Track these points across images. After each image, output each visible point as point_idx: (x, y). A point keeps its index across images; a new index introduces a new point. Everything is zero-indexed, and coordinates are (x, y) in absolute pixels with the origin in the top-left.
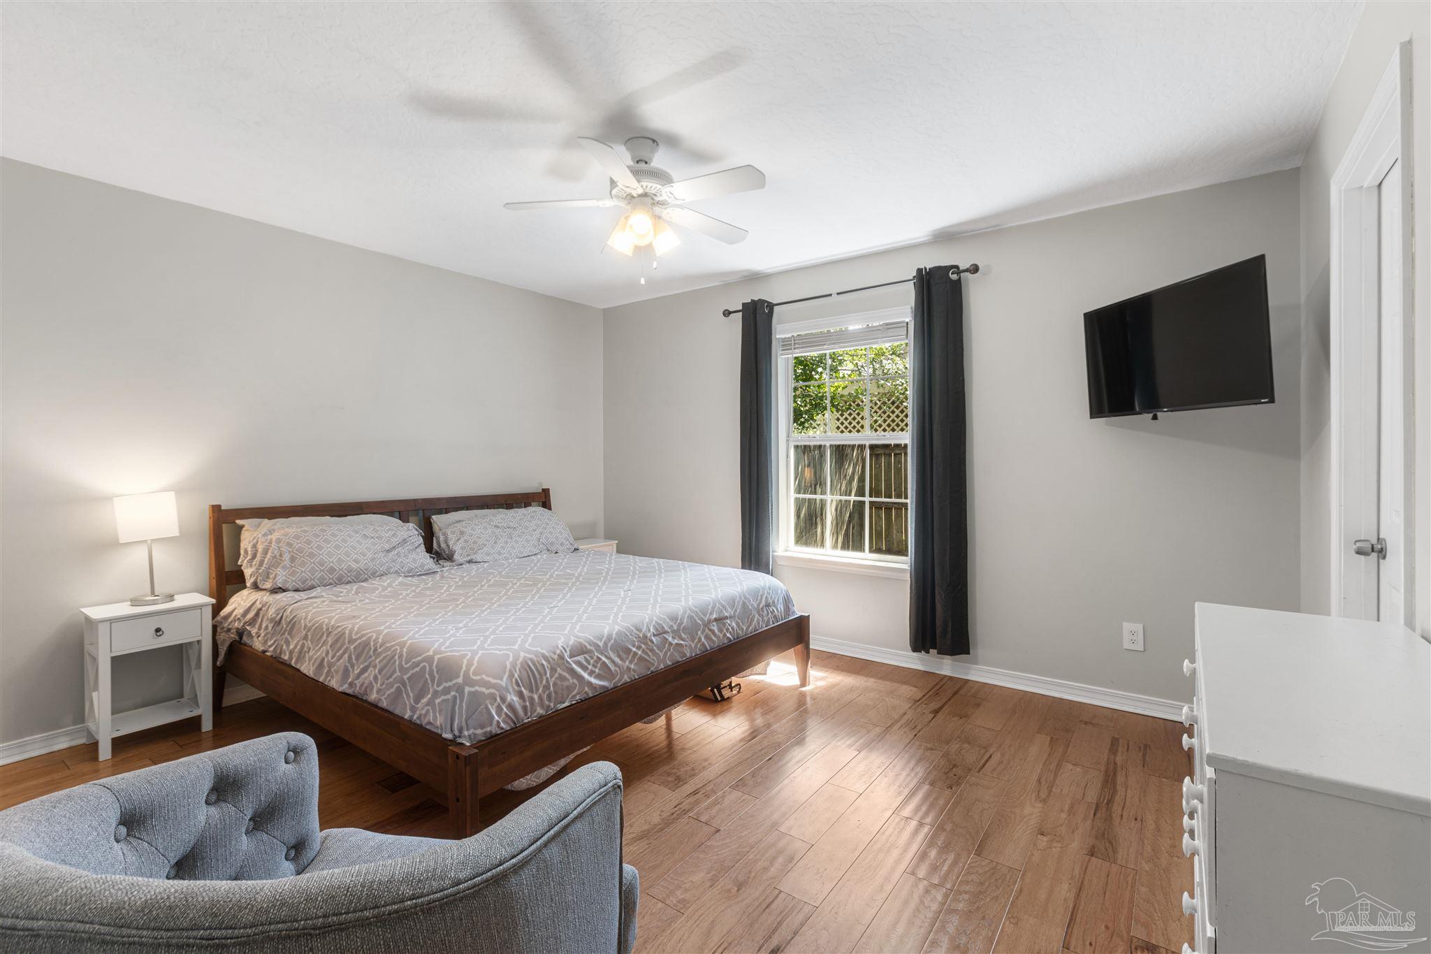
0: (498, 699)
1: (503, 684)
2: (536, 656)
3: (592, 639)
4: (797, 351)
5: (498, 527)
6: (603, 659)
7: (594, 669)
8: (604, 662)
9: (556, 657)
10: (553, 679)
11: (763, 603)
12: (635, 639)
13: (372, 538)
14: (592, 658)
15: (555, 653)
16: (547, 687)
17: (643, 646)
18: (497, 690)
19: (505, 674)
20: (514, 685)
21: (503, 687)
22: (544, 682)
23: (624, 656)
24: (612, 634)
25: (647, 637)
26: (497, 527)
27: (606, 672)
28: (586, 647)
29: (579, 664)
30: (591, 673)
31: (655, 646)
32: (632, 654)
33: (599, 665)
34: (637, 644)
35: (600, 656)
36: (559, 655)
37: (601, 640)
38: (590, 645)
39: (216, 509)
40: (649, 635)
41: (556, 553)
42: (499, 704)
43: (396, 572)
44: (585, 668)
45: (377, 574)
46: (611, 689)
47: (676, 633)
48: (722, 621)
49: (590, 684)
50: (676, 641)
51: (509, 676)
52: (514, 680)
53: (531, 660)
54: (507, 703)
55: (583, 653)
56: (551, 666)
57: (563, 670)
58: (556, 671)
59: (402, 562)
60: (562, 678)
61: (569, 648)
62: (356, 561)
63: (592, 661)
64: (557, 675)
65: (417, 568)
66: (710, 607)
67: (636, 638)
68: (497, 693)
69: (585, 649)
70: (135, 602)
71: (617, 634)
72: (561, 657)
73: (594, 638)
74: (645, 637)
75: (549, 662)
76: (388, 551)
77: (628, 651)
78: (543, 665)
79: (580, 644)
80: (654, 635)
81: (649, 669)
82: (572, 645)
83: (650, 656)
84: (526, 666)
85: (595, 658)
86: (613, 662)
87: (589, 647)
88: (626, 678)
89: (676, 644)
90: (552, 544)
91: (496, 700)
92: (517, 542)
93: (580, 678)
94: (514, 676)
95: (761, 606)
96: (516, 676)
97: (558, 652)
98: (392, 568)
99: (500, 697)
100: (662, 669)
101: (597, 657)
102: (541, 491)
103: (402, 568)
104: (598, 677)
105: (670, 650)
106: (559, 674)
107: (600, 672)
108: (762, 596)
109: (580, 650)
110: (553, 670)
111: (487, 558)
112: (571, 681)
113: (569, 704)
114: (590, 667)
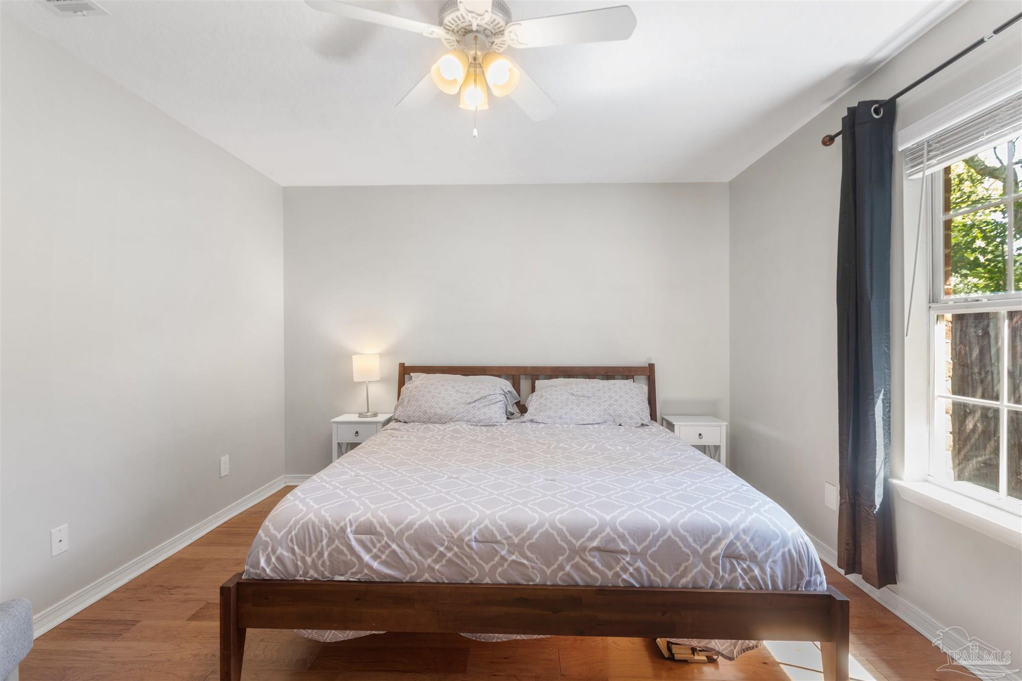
0: (270, 549)
1: (279, 536)
2: (319, 521)
3: (387, 521)
4: (934, 161)
5: (574, 395)
6: (394, 546)
7: (379, 554)
8: (394, 552)
9: (337, 528)
10: (330, 549)
11: (720, 550)
12: (445, 538)
13: (462, 393)
14: (380, 542)
15: (338, 524)
16: (321, 554)
17: (455, 549)
18: (271, 541)
19: (285, 528)
20: (288, 541)
21: (277, 538)
22: (319, 549)
23: (426, 552)
24: (415, 524)
25: (463, 540)
26: (572, 394)
27: (394, 560)
28: (375, 528)
29: (362, 543)
30: (376, 557)
31: (476, 553)
32: (437, 553)
33: (387, 552)
34: (446, 543)
35: (390, 543)
36: (341, 528)
37: (396, 525)
38: (381, 527)
39: (402, 366)
40: (467, 539)
41: (620, 425)
42: (269, 552)
43: (468, 421)
44: (368, 550)
45: (454, 420)
46: (406, 582)
47: (514, 548)
48: (614, 555)
49: (370, 568)
50: (514, 557)
51: (287, 531)
52: (290, 537)
53: (313, 523)
54: (276, 555)
55: (372, 534)
56: (330, 536)
57: (342, 544)
58: (334, 542)
59: (474, 413)
60: (337, 549)
61: (356, 524)
62: (441, 409)
63: (378, 545)
64: (334, 546)
65: (486, 419)
66: (590, 531)
67: (447, 537)
68: (270, 543)
69: (373, 530)
70: (361, 415)
71: (421, 526)
72: (343, 530)
73: (390, 522)
74: (461, 539)
75: (329, 531)
76: (469, 403)
77: (433, 549)
78: (321, 532)
79: (371, 523)
80: (476, 541)
81: (467, 578)
82: (361, 521)
83: (466, 564)
84: (305, 528)
85: (383, 543)
86: (407, 553)
87: (379, 529)
88: (427, 577)
89: (513, 561)
90: (620, 416)
91: (267, 549)
92: (583, 410)
93: (359, 558)
94: (291, 532)
95: (713, 554)
96: (293, 533)
97: (342, 524)
98: (465, 417)
99: (272, 547)
100: (487, 584)
101: (386, 543)
102: (647, 366)
103: (474, 418)
104: (384, 563)
105: (502, 565)
106: (337, 546)
107: (388, 560)
108: (719, 540)
109: (366, 529)
110: (331, 541)
111: (547, 420)
112: (349, 557)
113: (345, 580)
114: (375, 550)
